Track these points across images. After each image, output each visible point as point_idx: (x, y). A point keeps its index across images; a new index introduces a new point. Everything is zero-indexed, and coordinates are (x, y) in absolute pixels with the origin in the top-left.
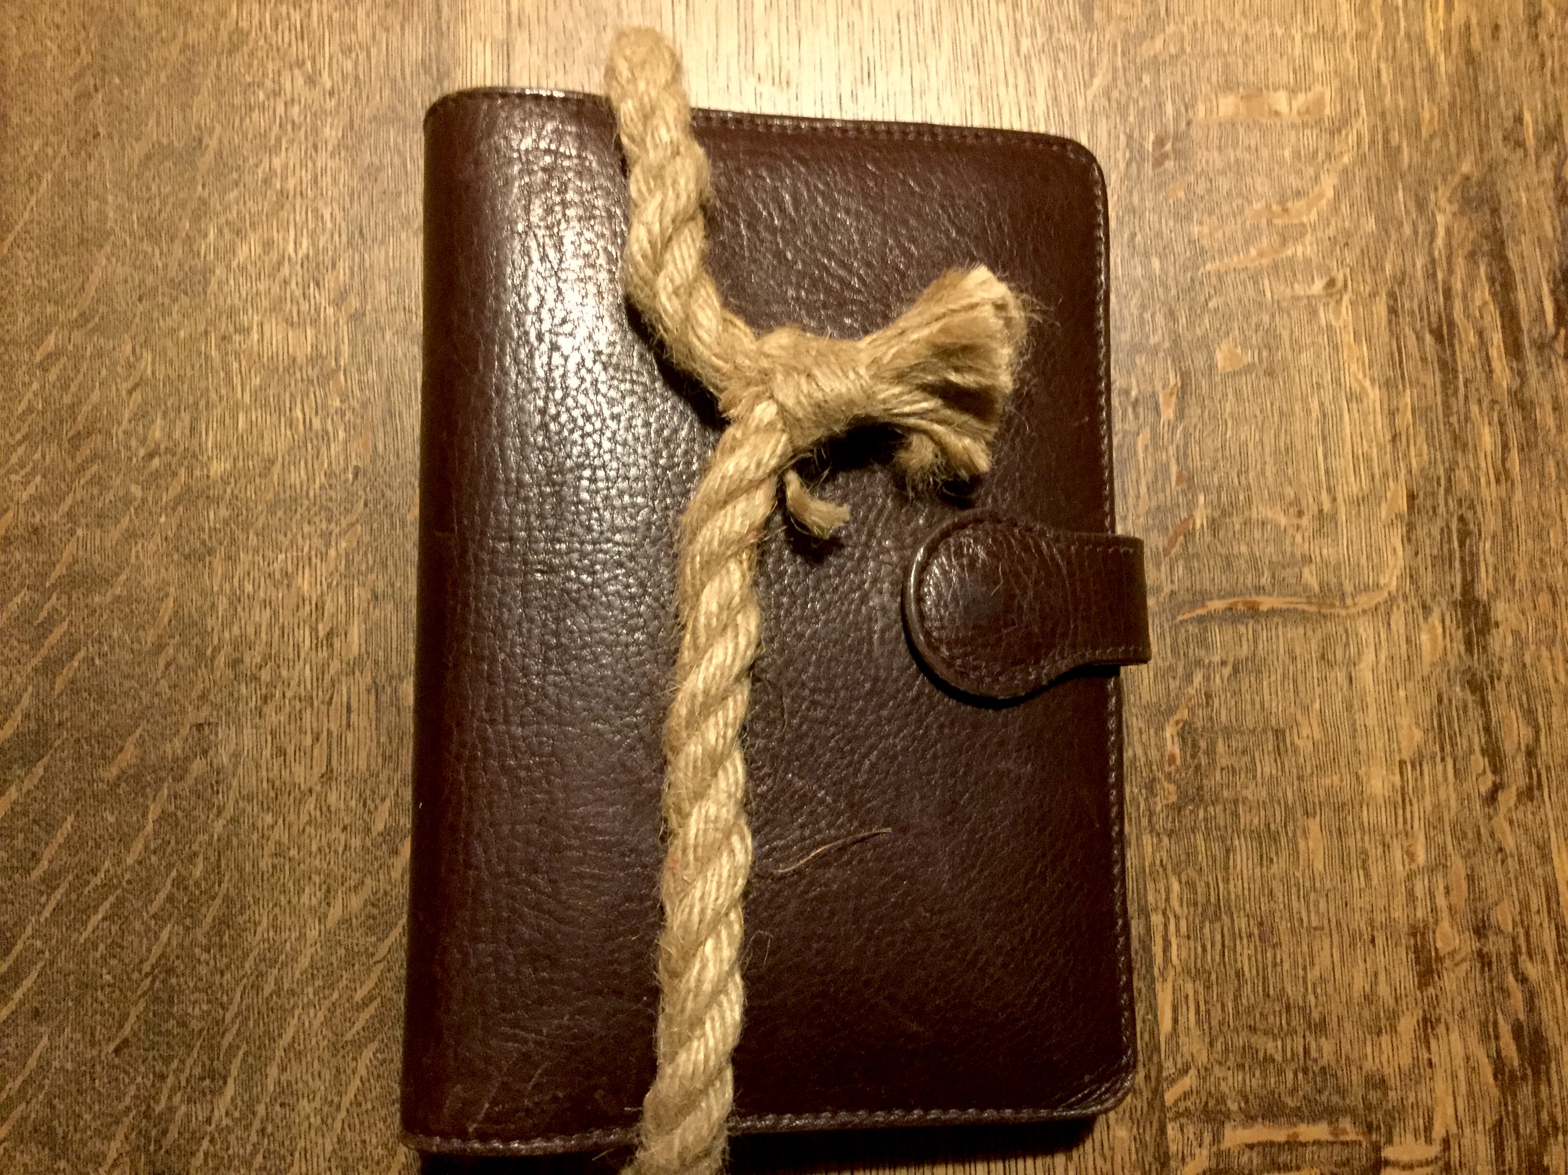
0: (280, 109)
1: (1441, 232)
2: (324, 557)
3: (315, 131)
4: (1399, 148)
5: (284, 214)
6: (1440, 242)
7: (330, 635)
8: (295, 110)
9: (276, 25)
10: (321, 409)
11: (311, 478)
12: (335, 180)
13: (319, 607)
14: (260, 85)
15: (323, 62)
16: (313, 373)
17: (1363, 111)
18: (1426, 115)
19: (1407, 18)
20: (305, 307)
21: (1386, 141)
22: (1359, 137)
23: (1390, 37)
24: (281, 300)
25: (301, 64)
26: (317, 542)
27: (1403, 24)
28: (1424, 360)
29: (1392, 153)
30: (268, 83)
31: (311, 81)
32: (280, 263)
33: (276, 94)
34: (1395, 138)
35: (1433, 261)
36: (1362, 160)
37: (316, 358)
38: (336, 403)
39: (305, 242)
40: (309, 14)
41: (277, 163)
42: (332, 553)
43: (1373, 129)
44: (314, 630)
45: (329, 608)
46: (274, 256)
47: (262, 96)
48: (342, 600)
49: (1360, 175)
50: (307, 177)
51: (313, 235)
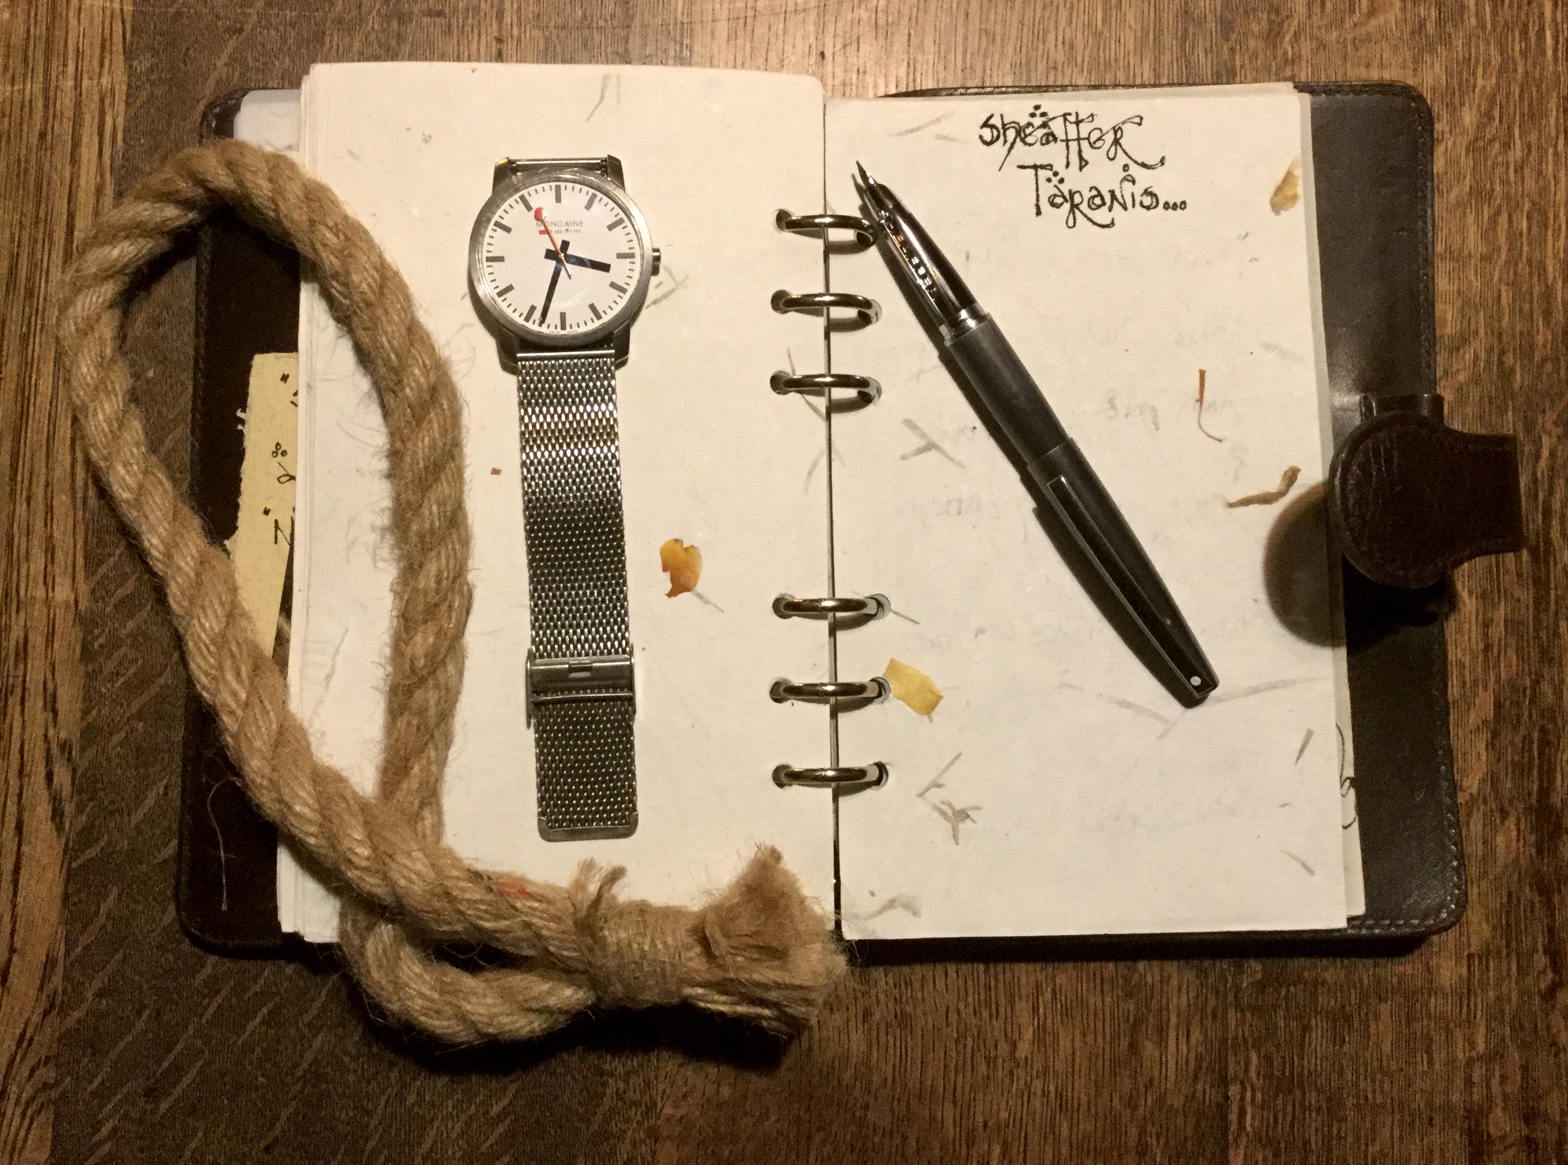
1: (1545, 453)
4: (1512, 371)
6: (1543, 463)
17: (1482, 332)
18: (1540, 339)
19: (1529, 245)
21: (1501, 363)
22: (1476, 356)
23: (1512, 262)
27: (1525, 249)
28: (1520, 575)
29: (1506, 374)
34: (1509, 359)
35: (1535, 481)
36: (1475, 380)
43: (1490, 350)
49: (1474, 393)
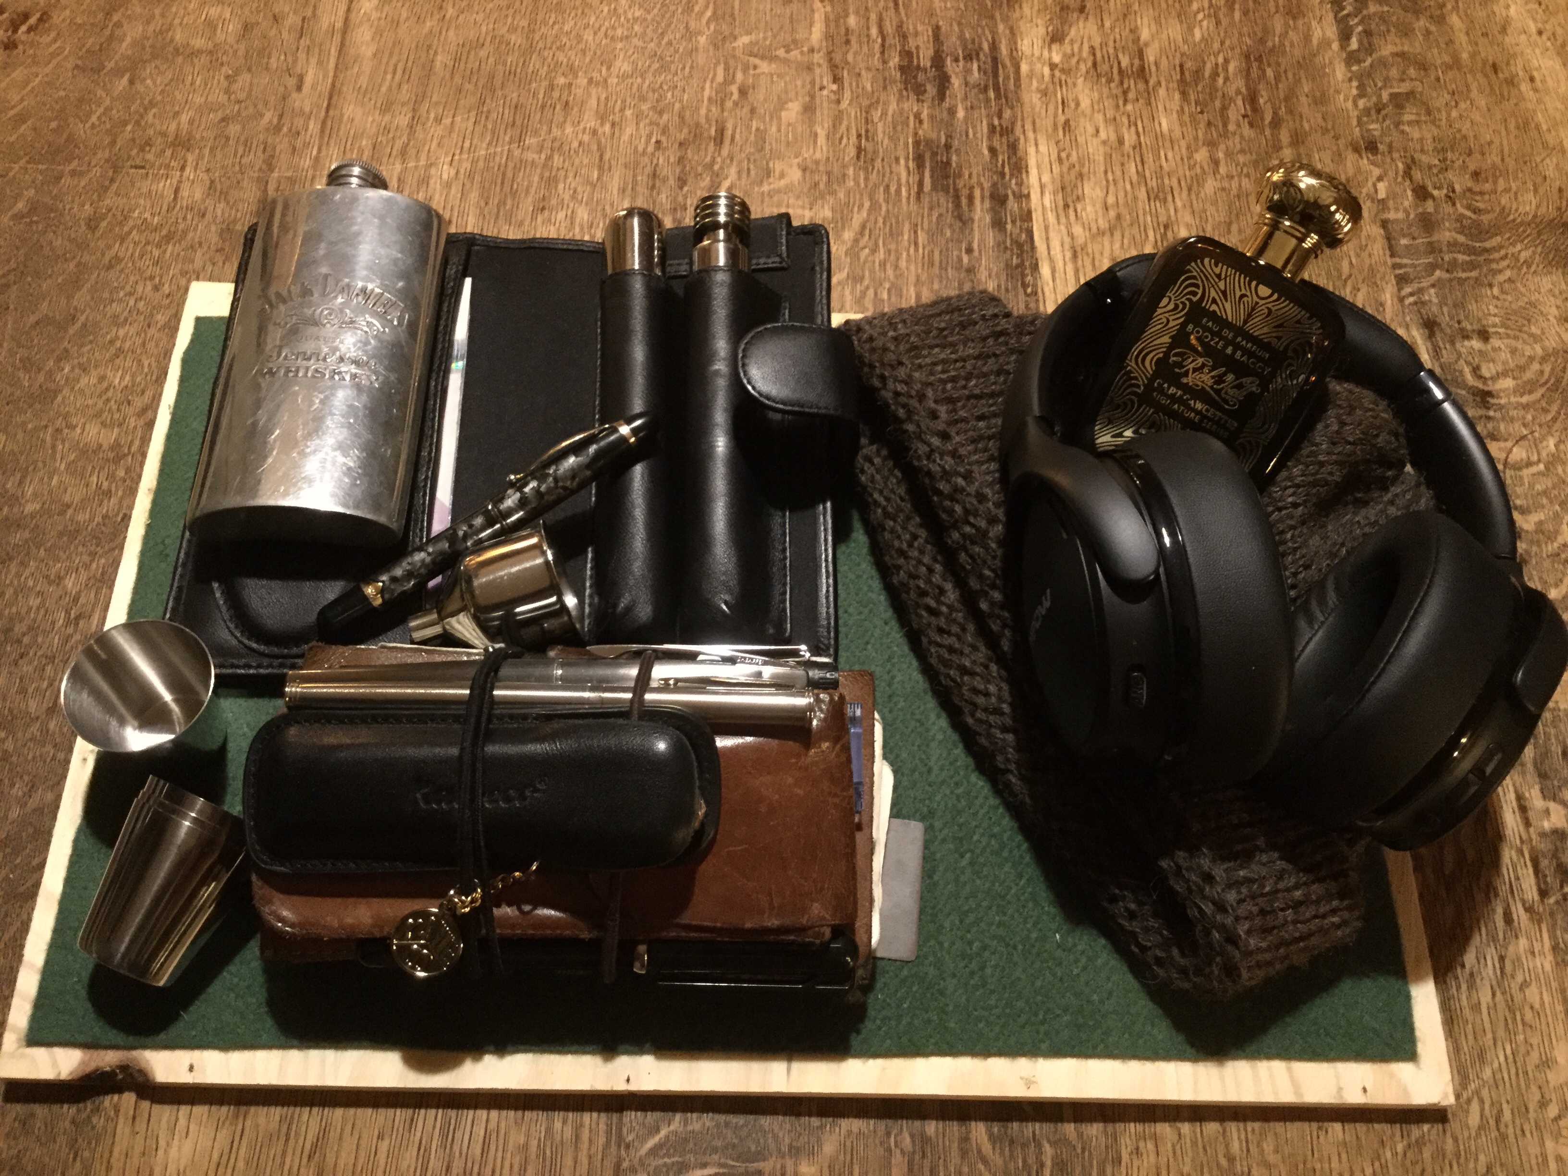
0: (132, 303)
2: (87, 567)
3: (152, 315)
5: (117, 361)
7: (78, 618)
8: (141, 304)
9: (141, 256)
10: (111, 477)
11: (91, 520)
12: (157, 346)
13: (76, 600)
14: (123, 288)
15: (166, 279)
16: (111, 455)
20: (116, 416)
24: (101, 411)
25: (152, 278)
26: (86, 559)
30: (128, 288)
31: (156, 288)
32: (107, 389)
33: (131, 294)
37: (116, 446)
38: (121, 473)
39: (127, 378)
40: (165, 252)
41: (121, 333)
42: (94, 566)
44: (68, 612)
45: (82, 600)
46: (105, 385)
47: (122, 294)
48: (92, 595)
50: (139, 341)
51: (133, 376)
